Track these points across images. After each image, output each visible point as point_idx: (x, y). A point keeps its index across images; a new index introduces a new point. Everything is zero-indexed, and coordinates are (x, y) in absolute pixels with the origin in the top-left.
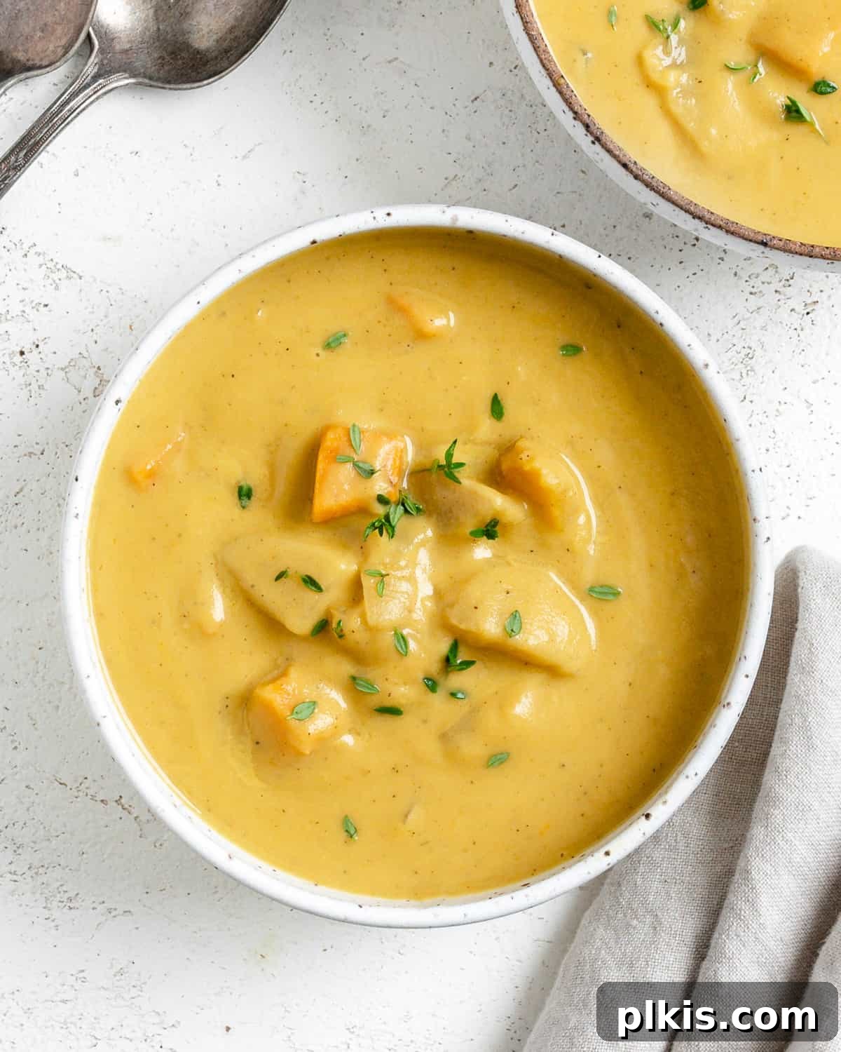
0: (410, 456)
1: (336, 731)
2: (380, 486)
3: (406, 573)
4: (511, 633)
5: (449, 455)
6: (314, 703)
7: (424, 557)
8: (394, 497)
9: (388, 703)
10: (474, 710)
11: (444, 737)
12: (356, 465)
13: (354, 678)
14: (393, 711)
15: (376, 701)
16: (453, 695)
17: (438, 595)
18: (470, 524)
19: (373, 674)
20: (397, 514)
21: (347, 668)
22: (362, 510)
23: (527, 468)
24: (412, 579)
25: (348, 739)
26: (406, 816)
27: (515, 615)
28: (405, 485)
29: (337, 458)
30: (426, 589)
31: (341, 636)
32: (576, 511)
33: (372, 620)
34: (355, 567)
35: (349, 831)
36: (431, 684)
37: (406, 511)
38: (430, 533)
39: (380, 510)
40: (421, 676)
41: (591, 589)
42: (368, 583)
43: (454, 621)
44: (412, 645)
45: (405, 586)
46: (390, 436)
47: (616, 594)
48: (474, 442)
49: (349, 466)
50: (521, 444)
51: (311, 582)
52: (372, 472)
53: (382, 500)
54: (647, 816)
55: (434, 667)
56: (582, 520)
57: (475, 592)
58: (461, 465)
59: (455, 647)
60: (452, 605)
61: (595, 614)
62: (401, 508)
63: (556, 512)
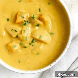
0: (29, 16)
1: (18, 49)
2: (25, 19)
3: (28, 30)
4: (40, 38)
5: (33, 16)
6: (15, 46)
7: (30, 28)
8: (26, 21)
9: (25, 46)
10: (35, 47)
11: (31, 51)
12: (22, 17)
13: (21, 43)
14: (25, 47)
15: (23, 46)
16: (33, 45)
17: (31, 33)
18: (36, 24)
19: (23, 43)
20: (27, 23)
21: (20, 42)
22: (22, 22)
23: (43, 18)
24: (28, 31)
25: (20, 50)
26: (26, 60)
27: (41, 36)
28: (28, 19)
29: (20, 16)
30: (30, 32)
31: (19, 38)
32: (49, 23)
33: (23, 36)
34: (21, 29)
35: (19, 62)
36: (30, 44)
37: (28, 23)
38: (31, 25)
39: (25, 22)
40: (29, 43)
41: (50, 33)
42: (23, 31)
43: (33, 36)
44: (28, 39)
45: (27, 32)
46: (26, 13)
47: (53, 34)
48: (37, 14)
49: (21, 17)
50: (43, 15)
51: (16, 31)
52: (24, 18)
53: (25, 21)
54: (56, 61)
55: (31, 42)
56: (49, 25)
57: (36, 33)
58: (35, 17)
59: (33, 40)
60: (33, 34)
61: (51, 36)
62: (27, 22)
63: (46, 23)
